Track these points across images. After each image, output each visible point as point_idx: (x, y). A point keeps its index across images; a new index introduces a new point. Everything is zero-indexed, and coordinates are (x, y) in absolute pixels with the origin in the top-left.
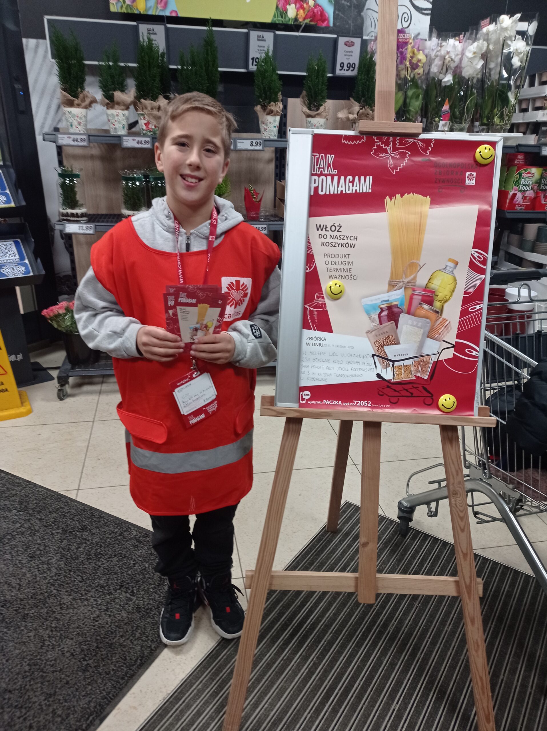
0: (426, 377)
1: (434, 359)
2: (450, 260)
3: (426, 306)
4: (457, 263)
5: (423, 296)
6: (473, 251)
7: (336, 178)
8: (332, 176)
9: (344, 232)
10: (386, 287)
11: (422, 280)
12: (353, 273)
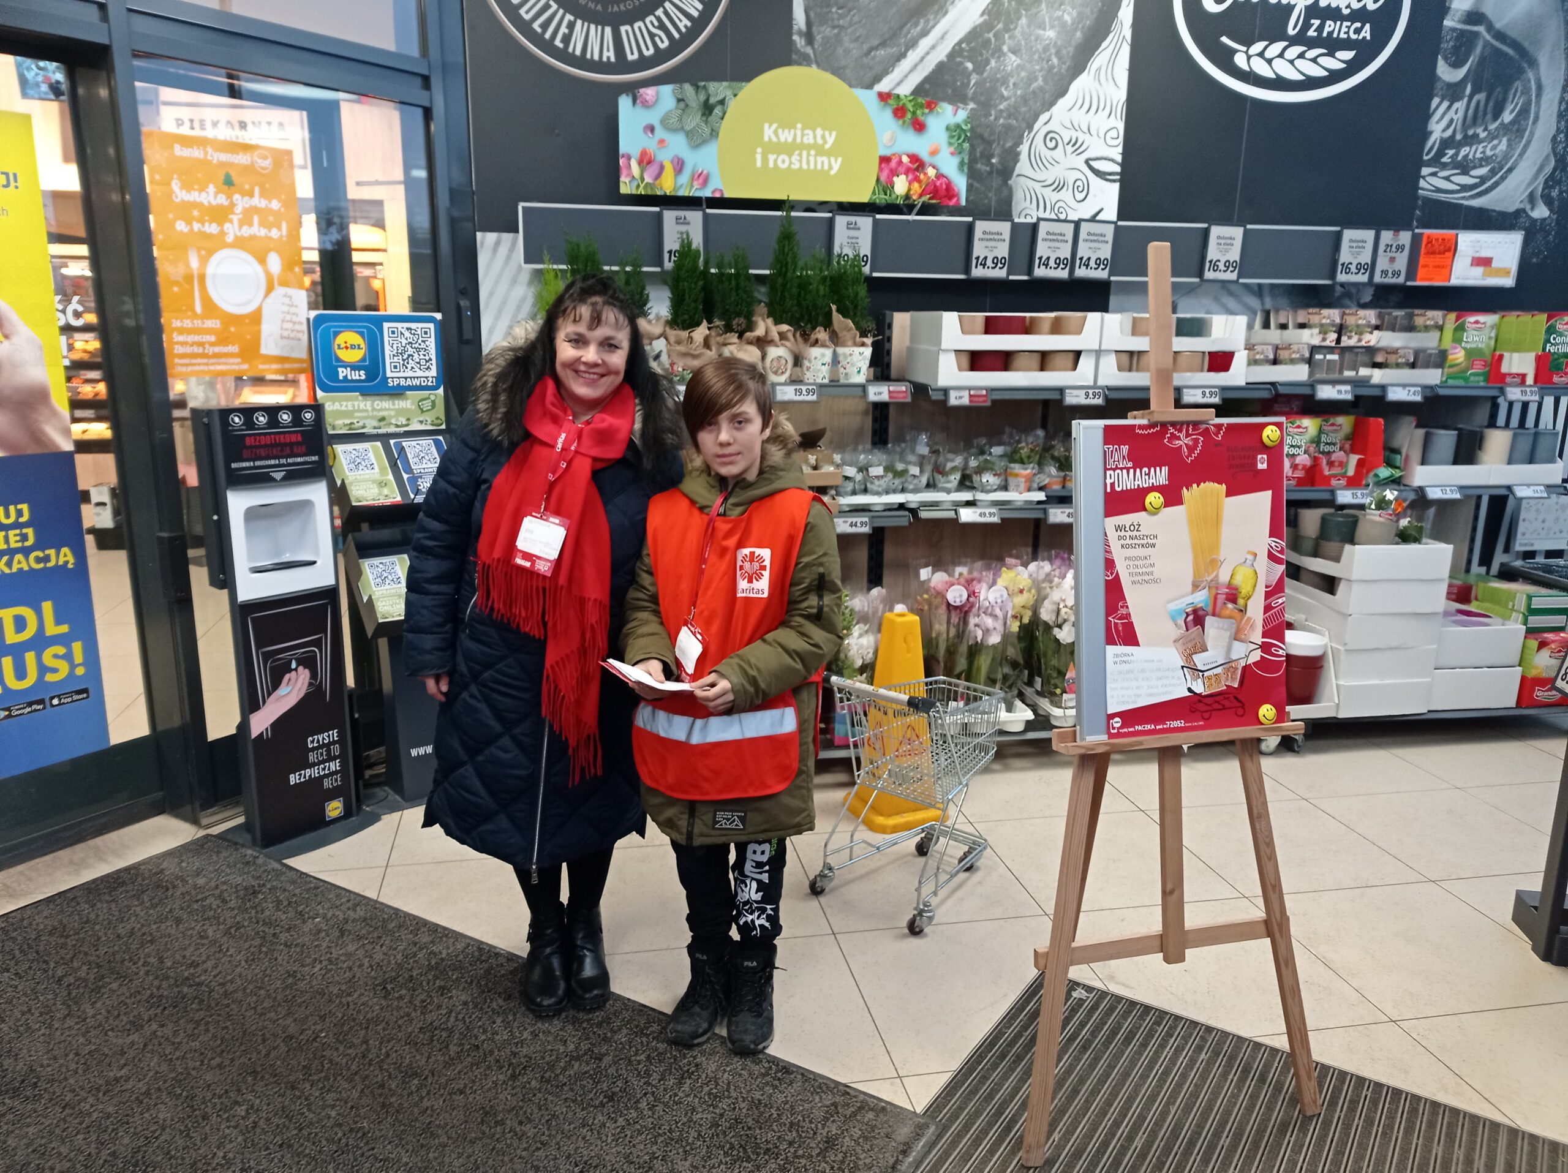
0: (1236, 686)
1: (1243, 663)
2: (1249, 552)
3: (1230, 606)
4: (1255, 555)
5: (1227, 594)
6: (1270, 541)
7: (1132, 471)
8: (1128, 469)
9: (1144, 531)
10: (1190, 588)
11: (1224, 577)
12: (1156, 575)
